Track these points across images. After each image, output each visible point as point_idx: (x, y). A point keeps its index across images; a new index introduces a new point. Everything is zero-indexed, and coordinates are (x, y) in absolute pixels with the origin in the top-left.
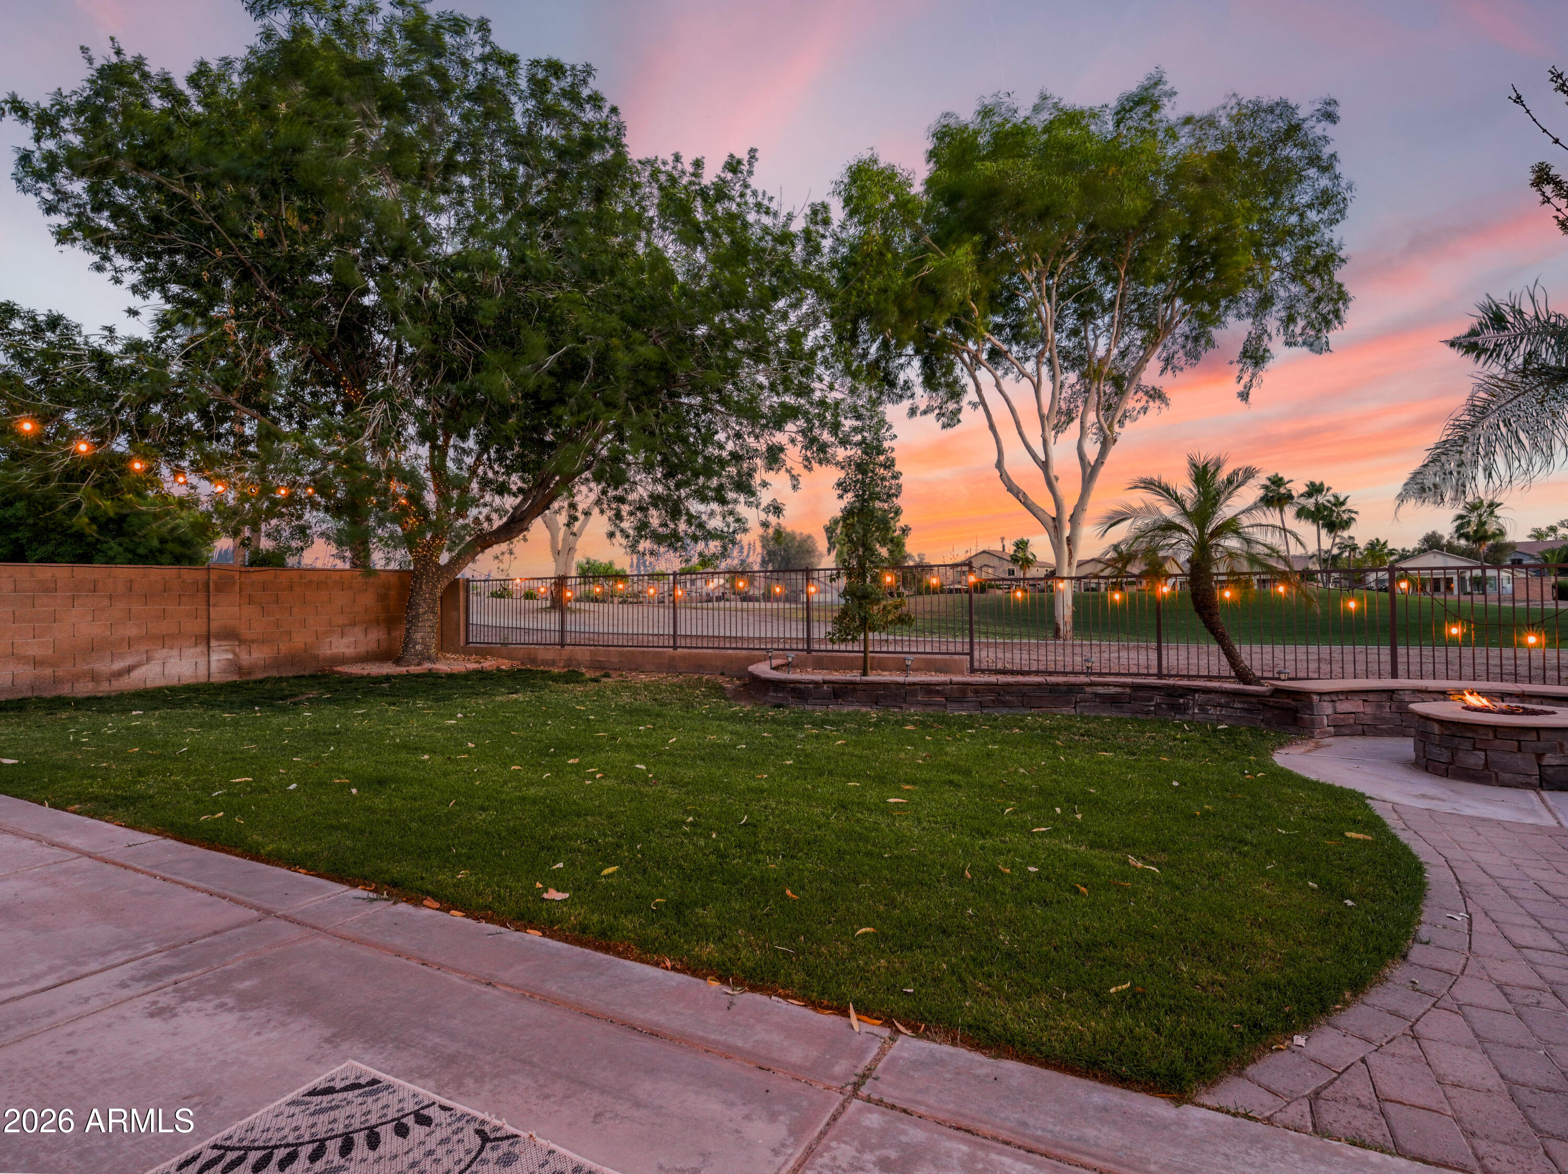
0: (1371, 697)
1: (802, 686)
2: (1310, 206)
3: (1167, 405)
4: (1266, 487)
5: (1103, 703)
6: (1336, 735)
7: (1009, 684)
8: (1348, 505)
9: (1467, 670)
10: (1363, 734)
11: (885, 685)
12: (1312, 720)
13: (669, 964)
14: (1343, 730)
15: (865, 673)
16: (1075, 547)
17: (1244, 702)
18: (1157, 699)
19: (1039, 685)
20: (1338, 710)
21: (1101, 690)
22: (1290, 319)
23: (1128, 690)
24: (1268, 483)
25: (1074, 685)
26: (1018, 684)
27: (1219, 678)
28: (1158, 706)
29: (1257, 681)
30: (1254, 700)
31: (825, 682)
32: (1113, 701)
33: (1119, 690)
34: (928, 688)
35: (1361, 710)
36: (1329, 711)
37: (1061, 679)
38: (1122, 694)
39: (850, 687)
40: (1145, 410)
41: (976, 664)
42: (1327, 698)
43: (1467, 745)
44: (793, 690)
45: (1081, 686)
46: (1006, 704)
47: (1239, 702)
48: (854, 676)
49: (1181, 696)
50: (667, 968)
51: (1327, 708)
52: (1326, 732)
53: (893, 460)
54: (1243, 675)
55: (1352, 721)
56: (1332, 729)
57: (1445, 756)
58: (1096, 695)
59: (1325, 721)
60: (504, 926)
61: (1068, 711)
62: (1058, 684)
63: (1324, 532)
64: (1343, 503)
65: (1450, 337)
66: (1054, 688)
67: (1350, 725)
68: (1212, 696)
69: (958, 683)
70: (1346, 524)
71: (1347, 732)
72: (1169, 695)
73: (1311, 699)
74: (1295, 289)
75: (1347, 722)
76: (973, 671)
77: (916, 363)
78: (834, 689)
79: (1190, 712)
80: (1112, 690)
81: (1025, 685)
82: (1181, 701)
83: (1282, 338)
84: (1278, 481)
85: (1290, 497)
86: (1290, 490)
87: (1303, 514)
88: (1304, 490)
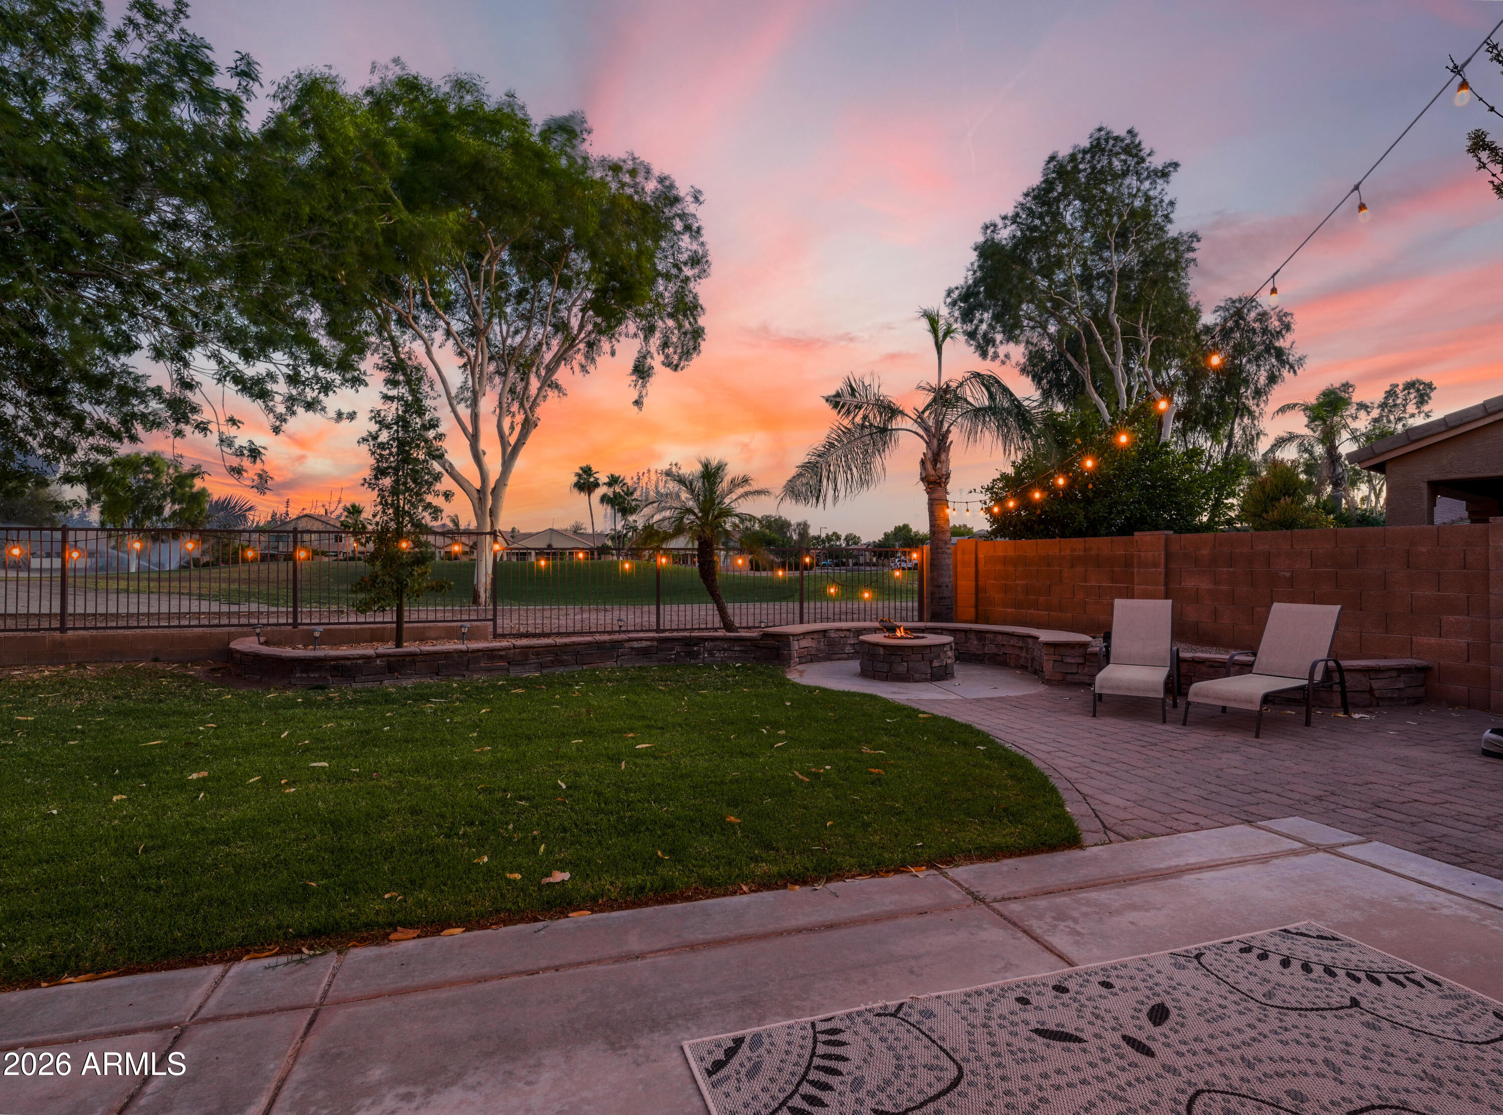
1: (348, 663)
2: (685, 264)
4: (579, 475)
5: (637, 655)
7: (566, 645)
8: (635, 496)
9: (868, 617)
10: (811, 661)
11: (447, 654)
12: (789, 654)
13: (745, 888)
14: (815, 658)
15: (399, 644)
16: (497, 519)
17: (743, 646)
18: (678, 648)
19: (589, 644)
20: (801, 646)
21: (636, 645)
22: (665, 345)
23: (655, 643)
24: (581, 472)
25: (618, 641)
26: (574, 644)
27: (716, 630)
28: (678, 653)
29: (735, 630)
30: (748, 643)
31: (378, 656)
32: (644, 653)
33: (649, 643)
34: (491, 654)
35: (810, 645)
37: (606, 637)
38: (651, 646)
39: (408, 659)
41: (499, 631)
42: (796, 638)
43: (898, 659)
44: (335, 668)
45: (620, 642)
46: (563, 664)
48: (388, 648)
49: (695, 645)
50: (745, 893)
51: (795, 645)
52: (795, 662)
53: (438, 420)
54: (728, 625)
55: (806, 653)
56: (797, 659)
57: (885, 668)
58: (632, 648)
59: (795, 654)
60: (536, 920)
61: (610, 664)
62: (605, 642)
63: (618, 516)
64: (632, 494)
66: (600, 645)
68: (718, 643)
69: (522, 647)
70: (633, 510)
72: (687, 645)
73: (788, 639)
74: (670, 323)
75: (804, 654)
76: (496, 636)
78: (389, 663)
79: (701, 656)
80: (645, 644)
81: (579, 644)
83: (661, 358)
84: (587, 471)
85: (596, 485)
86: (596, 479)
87: (604, 499)
88: (607, 480)
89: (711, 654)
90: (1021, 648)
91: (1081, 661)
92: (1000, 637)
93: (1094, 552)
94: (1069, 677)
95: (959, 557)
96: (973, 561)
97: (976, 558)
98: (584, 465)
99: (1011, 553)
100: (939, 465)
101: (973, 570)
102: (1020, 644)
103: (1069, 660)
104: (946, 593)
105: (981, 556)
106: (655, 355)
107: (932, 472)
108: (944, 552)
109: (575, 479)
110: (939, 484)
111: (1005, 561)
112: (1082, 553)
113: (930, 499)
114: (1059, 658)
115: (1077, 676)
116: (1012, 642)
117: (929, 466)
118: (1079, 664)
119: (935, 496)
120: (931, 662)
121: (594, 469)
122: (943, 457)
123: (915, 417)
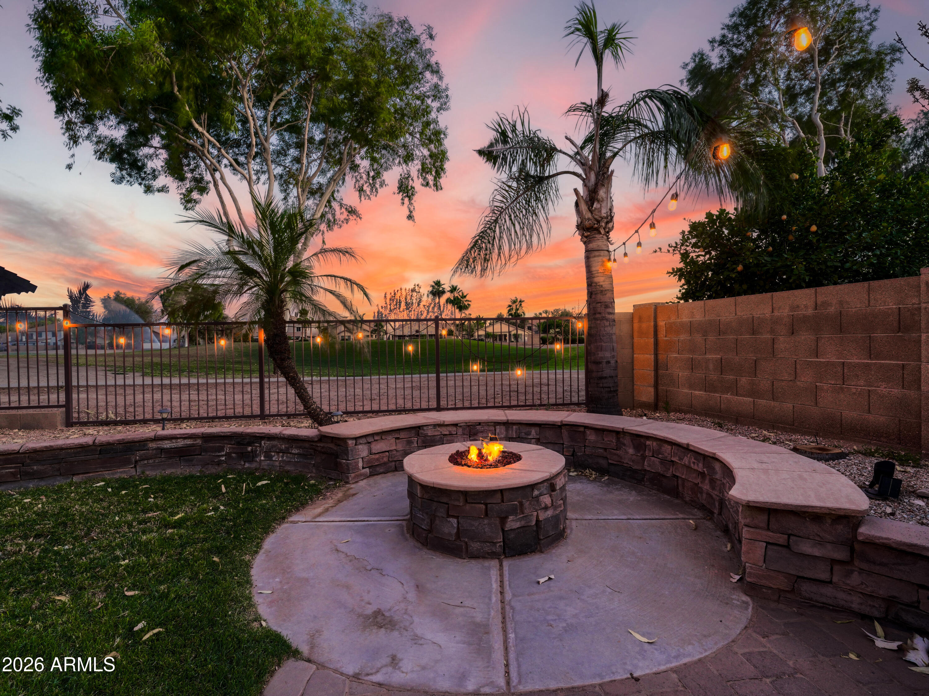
0: (402, 435)
3: (360, 218)
4: (433, 286)
5: (170, 458)
6: (372, 475)
8: (467, 298)
10: (396, 469)
12: (347, 465)
14: (378, 469)
17: (300, 447)
18: (227, 449)
19: (83, 447)
20: (374, 451)
21: (167, 445)
23: (199, 441)
24: (433, 284)
25: (133, 442)
26: (51, 449)
28: (228, 455)
30: (307, 445)
32: (181, 455)
33: (189, 442)
35: (394, 448)
36: (365, 453)
37: (114, 438)
38: (191, 446)
40: (347, 220)
41: (75, 417)
42: (363, 441)
45: (143, 442)
47: (297, 448)
49: (249, 444)
51: (363, 451)
52: (361, 475)
55: (385, 459)
56: (367, 470)
58: (162, 450)
59: (360, 465)
61: (130, 471)
62: (110, 444)
63: (457, 311)
64: (465, 297)
65: (478, 148)
66: (105, 449)
67: (385, 463)
68: (275, 443)
70: (466, 307)
71: (381, 471)
72: (239, 443)
73: (346, 443)
75: (382, 461)
76: (69, 423)
77: (164, 154)
79: (258, 459)
80: (181, 443)
81: (62, 449)
82: (249, 449)
83: (421, 181)
84: (438, 283)
85: (443, 292)
86: (443, 289)
87: (448, 301)
88: (449, 289)
89: (268, 457)
90: (702, 475)
91: (840, 554)
92: (667, 448)
93: (832, 310)
94: (806, 588)
95: (636, 325)
96: (652, 330)
97: (656, 327)
98: (435, 280)
99: (698, 317)
100: (596, 205)
101: (652, 340)
102: (700, 467)
103: (807, 548)
104: (607, 372)
105: (661, 323)
106: (415, 178)
107: (588, 215)
108: (604, 318)
109: (431, 289)
110: (597, 230)
111: (691, 328)
112: (810, 312)
113: (587, 251)
114: (782, 539)
115: (828, 591)
116: (686, 460)
117: (583, 207)
118: (834, 562)
119: (592, 246)
120: (503, 520)
121: (442, 282)
122: (602, 193)
123: (571, 153)
